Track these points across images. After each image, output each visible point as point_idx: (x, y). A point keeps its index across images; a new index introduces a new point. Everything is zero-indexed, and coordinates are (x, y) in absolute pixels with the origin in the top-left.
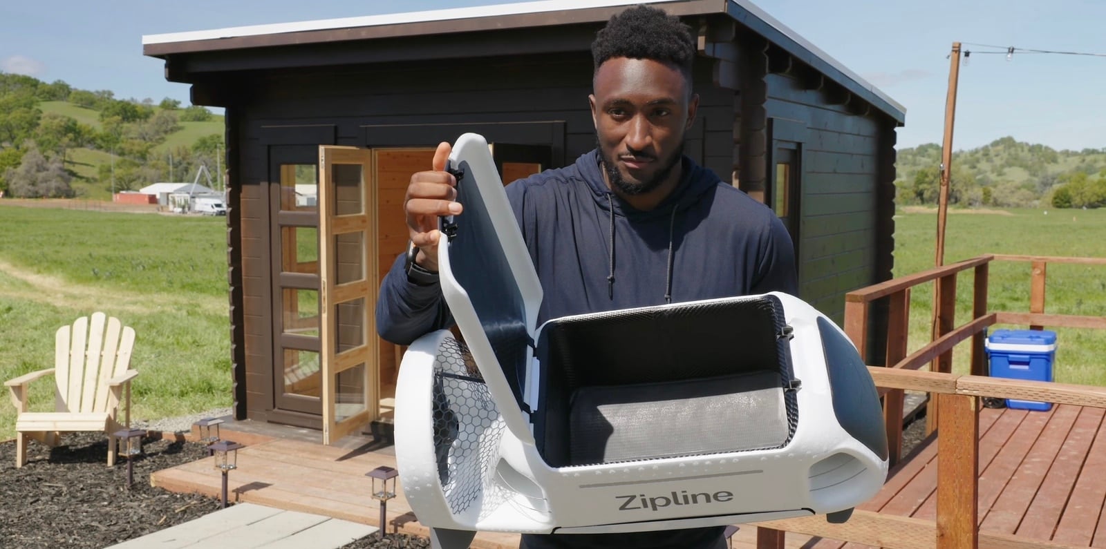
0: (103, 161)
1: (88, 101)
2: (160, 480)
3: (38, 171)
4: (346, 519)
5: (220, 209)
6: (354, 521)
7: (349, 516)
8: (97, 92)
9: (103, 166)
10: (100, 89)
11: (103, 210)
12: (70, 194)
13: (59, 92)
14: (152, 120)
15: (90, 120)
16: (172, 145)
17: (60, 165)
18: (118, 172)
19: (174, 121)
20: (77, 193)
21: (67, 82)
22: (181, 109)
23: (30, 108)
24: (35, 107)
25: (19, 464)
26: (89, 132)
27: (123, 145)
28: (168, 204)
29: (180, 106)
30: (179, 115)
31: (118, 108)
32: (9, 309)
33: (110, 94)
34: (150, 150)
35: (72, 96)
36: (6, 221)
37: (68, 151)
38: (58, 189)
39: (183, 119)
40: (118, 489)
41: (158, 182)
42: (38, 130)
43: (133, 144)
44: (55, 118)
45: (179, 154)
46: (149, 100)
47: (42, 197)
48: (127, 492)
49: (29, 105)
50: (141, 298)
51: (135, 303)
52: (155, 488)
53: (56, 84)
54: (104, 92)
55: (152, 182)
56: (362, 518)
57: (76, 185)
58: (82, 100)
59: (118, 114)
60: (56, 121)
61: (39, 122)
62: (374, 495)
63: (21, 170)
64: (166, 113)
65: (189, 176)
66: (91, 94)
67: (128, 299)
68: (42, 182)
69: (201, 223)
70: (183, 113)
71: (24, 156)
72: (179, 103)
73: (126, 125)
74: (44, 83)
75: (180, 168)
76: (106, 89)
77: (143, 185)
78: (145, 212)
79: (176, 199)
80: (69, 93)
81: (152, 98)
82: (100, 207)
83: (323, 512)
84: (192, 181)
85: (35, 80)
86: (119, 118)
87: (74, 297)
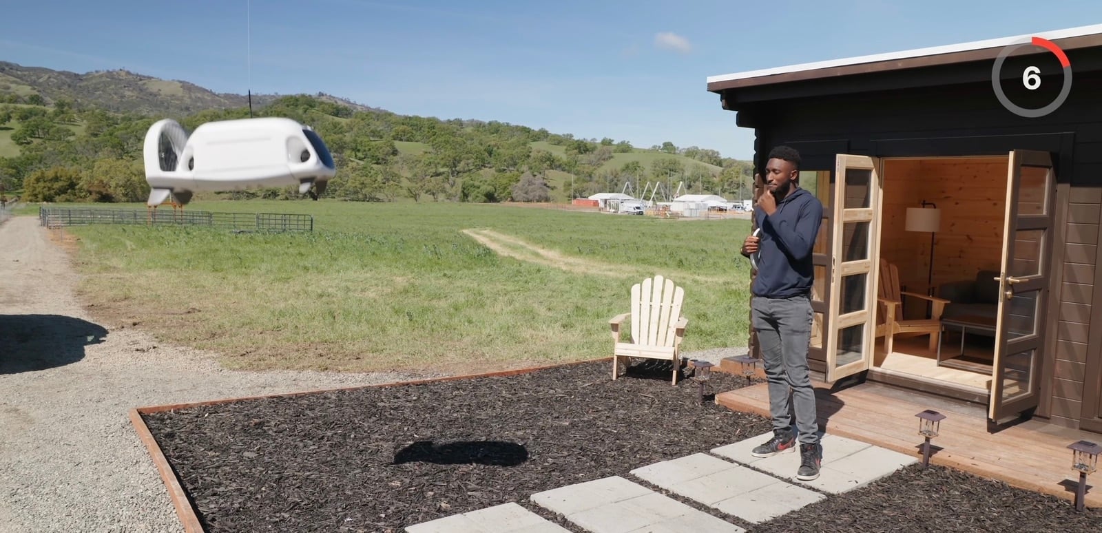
0: (566, 179)
1: (558, 141)
2: (723, 400)
3: (529, 185)
4: (885, 447)
5: (639, 210)
6: (893, 450)
7: (888, 445)
8: (564, 135)
9: (566, 182)
10: (566, 133)
11: (567, 210)
12: (547, 200)
13: (543, 135)
14: (595, 152)
15: (560, 153)
16: (607, 168)
17: (541, 181)
18: (574, 186)
19: (610, 153)
20: (551, 199)
21: (547, 129)
22: (614, 145)
23: (525, 146)
24: (528, 145)
25: (614, 378)
26: (558, 160)
27: (578, 169)
28: (605, 207)
29: (614, 143)
30: (613, 148)
31: (576, 145)
32: (539, 271)
33: (571, 136)
34: (594, 172)
35: (549, 138)
36: (513, 216)
37: (547, 172)
38: (540, 196)
39: (615, 152)
40: (693, 403)
41: (600, 192)
42: (530, 160)
43: (584, 168)
44: (539, 152)
45: (612, 174)
46: (594, 139)
47: (531, 201)
48: (700, 406)
49: (524, 144)
50: (612, 267)
51: (610, 270)
52: (719, 405)
53: (540, 130)
54: (568, 135)
55: (595, 193)
56: (901, 448)
57: (550, 193)
58: (554, 140)
59: (576, 149)
60: (540, 154)
61: (530, 154)
62: (921, 432)
63: (519, 184)
64: (605, 147)
65: (618, 189)
66: (559, 136)
67: (604, 267)
68: (531, 192)
69: (629, 219)
70: (614, 148)
71: (522, 176)
72: (613, 141)
73: (580, 156)
74: (533, 130)
75: (613, 183)
76: (569, 133)
77: (590, 195)
78: (593, 211)
79: (612, 203)
80: (548, 135)
81: (597, 138)
82: (565, 208)
83: (864, 440)
84: (620, 192)
85: (529, 128)
86: (576, 151)
87: (570, 264)
